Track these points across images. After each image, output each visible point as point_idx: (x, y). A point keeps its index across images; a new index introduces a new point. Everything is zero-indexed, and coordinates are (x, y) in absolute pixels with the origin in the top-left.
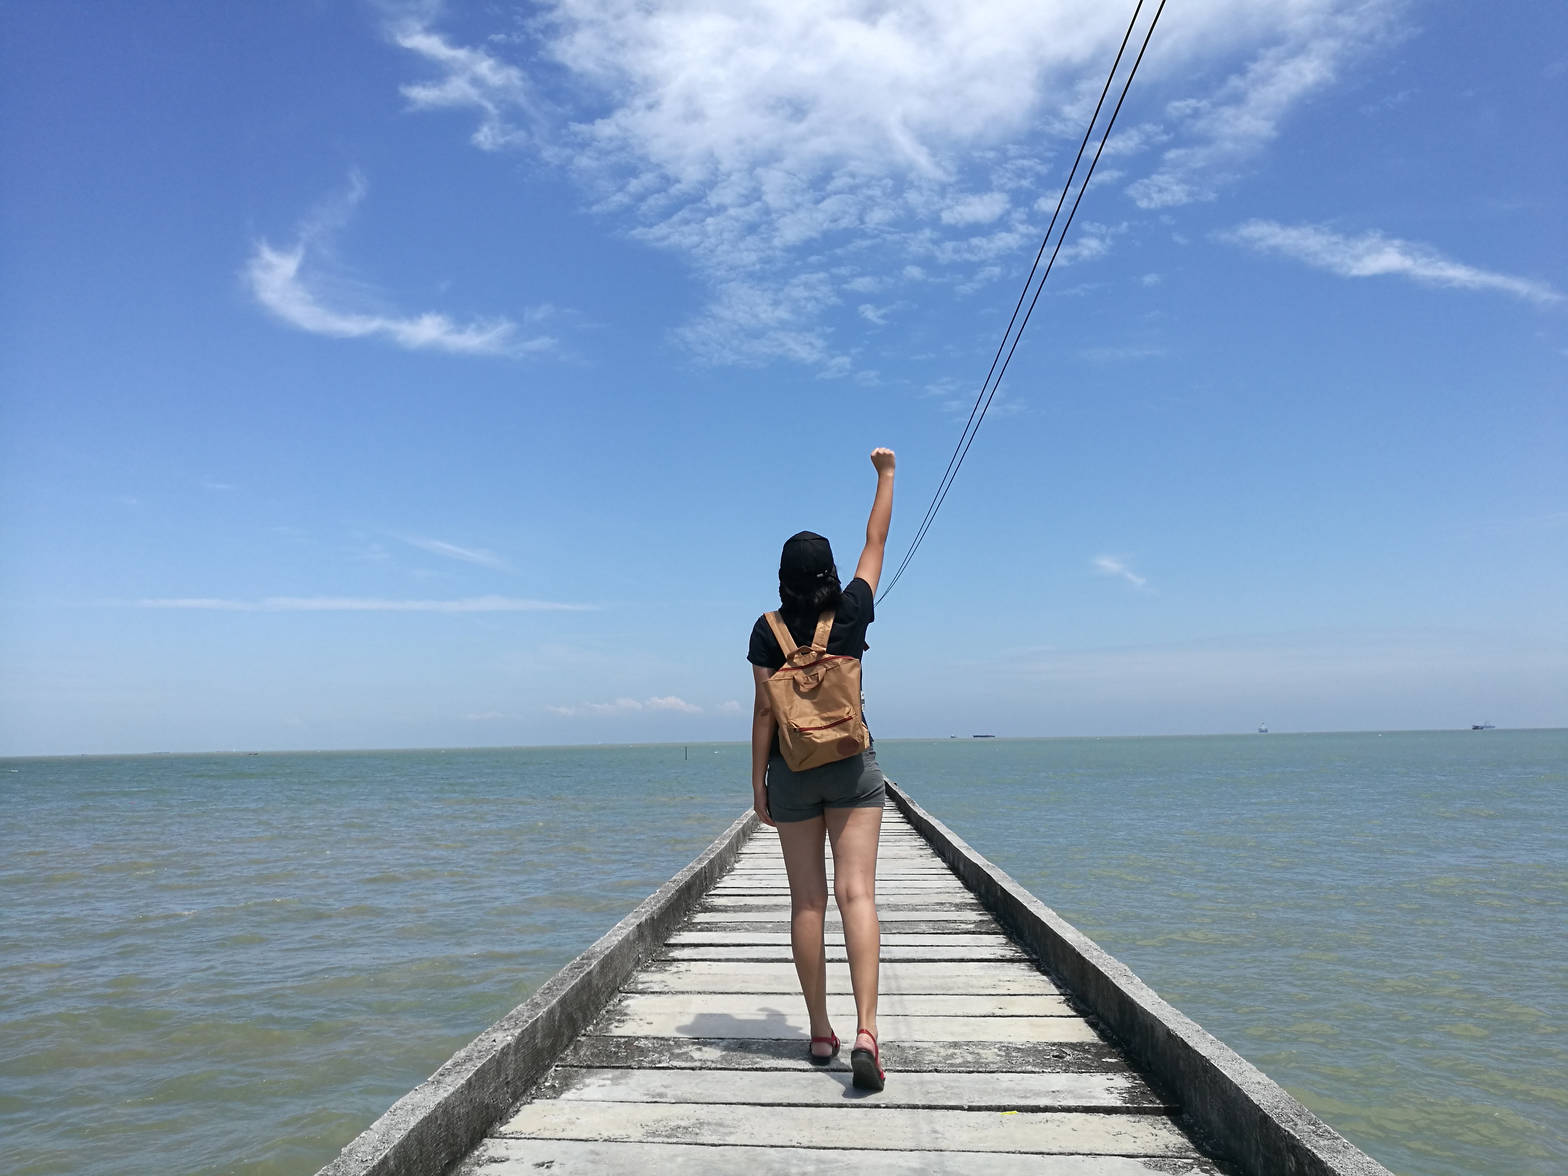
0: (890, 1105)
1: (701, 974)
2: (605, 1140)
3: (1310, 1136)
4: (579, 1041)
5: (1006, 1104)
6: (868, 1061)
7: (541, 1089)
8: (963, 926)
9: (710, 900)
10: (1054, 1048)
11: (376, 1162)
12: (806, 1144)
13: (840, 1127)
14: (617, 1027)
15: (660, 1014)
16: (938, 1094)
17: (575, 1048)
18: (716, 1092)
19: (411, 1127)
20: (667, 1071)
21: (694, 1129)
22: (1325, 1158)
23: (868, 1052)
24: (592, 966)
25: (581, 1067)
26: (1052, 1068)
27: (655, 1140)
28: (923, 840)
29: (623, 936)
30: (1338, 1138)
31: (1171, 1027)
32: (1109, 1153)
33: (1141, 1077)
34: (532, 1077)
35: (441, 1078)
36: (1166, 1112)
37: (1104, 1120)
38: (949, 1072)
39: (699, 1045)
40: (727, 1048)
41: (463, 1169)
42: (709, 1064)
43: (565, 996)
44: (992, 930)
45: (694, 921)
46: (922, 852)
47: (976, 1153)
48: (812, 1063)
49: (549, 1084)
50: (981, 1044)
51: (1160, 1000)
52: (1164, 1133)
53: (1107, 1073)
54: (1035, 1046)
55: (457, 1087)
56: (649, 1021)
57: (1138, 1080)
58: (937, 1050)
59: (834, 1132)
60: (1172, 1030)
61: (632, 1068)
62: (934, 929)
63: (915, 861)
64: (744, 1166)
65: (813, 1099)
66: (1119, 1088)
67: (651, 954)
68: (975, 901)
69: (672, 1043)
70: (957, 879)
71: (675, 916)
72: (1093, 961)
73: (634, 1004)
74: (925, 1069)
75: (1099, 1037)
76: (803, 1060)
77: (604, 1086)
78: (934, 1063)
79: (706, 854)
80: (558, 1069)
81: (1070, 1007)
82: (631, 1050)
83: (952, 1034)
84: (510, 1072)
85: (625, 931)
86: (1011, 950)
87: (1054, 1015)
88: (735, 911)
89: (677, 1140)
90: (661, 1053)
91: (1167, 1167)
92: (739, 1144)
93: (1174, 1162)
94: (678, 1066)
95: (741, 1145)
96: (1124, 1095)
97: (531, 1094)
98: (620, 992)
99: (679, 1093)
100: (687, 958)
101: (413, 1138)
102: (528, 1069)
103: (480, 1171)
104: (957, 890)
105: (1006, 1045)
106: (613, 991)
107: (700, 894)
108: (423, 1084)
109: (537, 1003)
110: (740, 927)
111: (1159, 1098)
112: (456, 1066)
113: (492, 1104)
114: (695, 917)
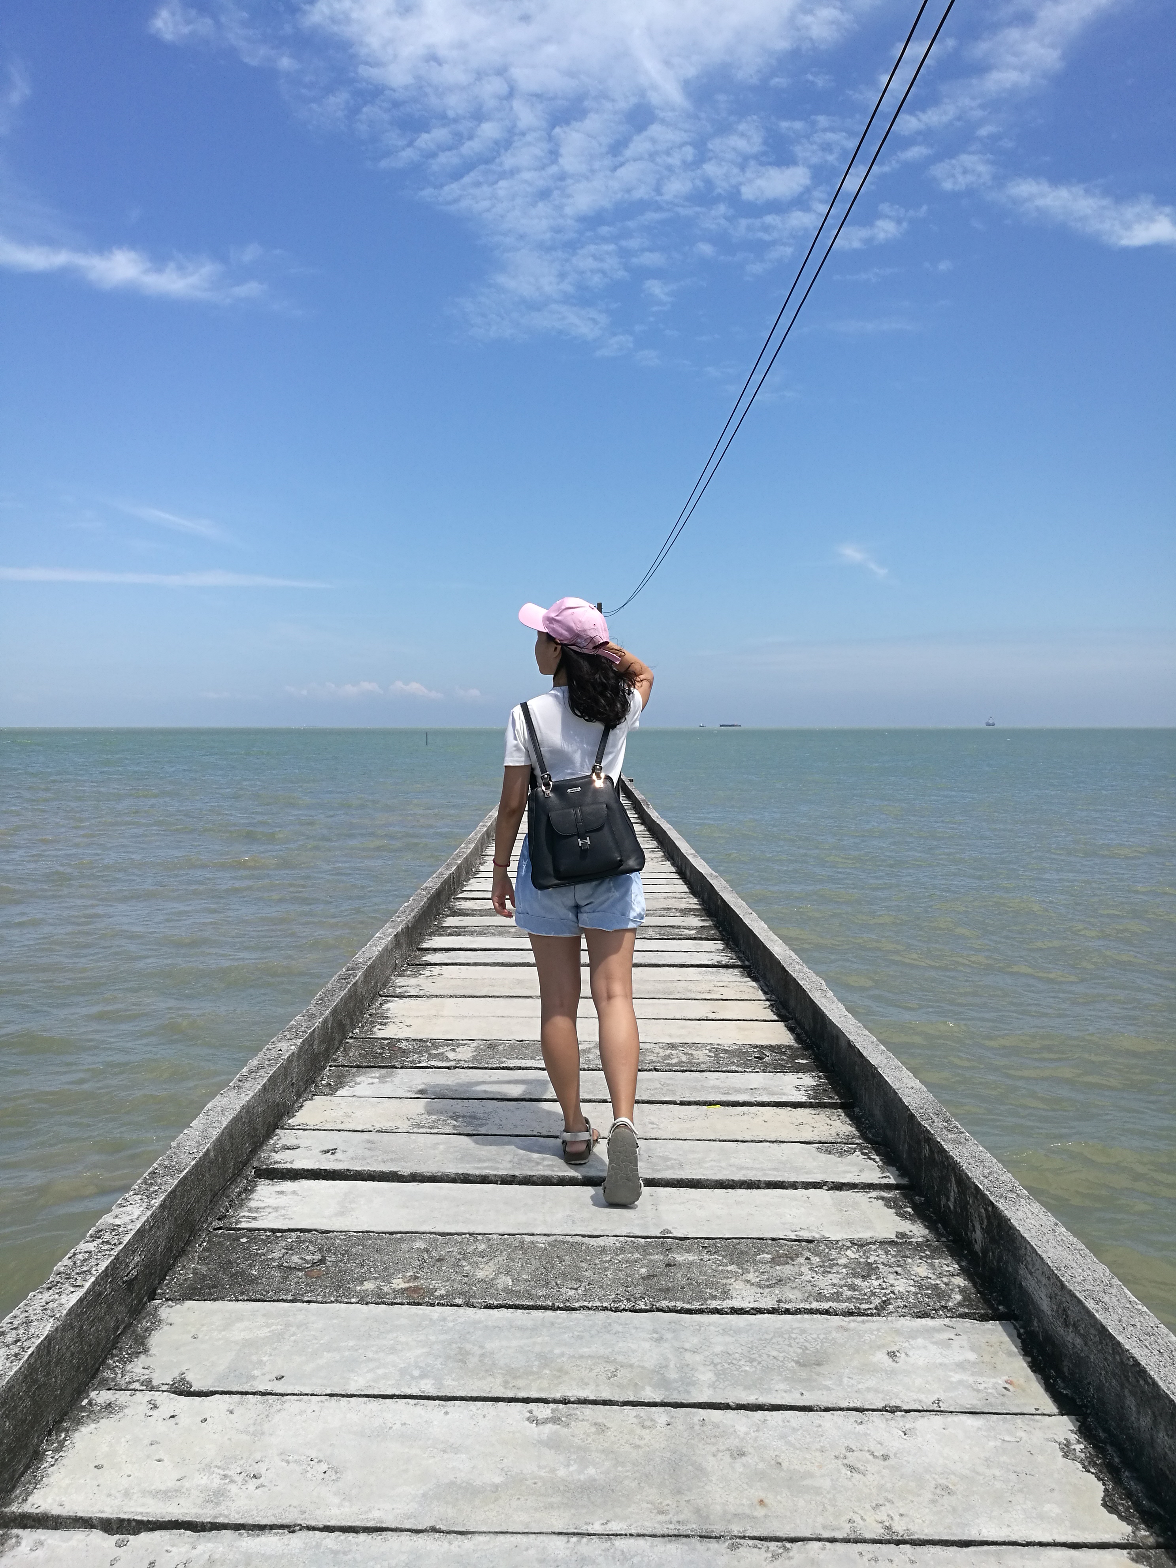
1: (451, 979)
2: (378, 1131)
3: (942, 1131)
4: (348, 1043)
5: (711, 1100)
7: (319, 1087)
8: (686, 932)
9: (457, 904)
11: (201, 1154)
12: (546, 1134)
14: (380, 1029)
15: (417, 1017)
16: (655, 1091)
17: (345, 1049)
18: (469, 1089)
19: (224, 1126)
20: (427, 1069)
22: (949, 1148)
24: (358, 977)
25: (351, 1067)
26: (752, 1068)
27: (421, 1130)
28: (655, 842)
29: (383, 946)
30: (963, 1133)
31: (851, 1038)
32: (791, 1140)
33: (826, 1077)
34: (311, 1077)
35: (240, 1083)
36: (842, 1106)
37: (791, 1113)
38: (666, 1071)
39: (453, 1046)
40: (477, 1050)
41: (263, 1155)
42: (462, 1064)
43: (336, 1006)
44: (712, 936)
45: (444, 925)
47: (683, 1141)
49: (325, 1083)
50: (695, 1046)
51: (847, 1013)
52: (838, 1123)
53: (798, 1072)
54: (740, 1048)
55: (255, 1091)
56: (408, 1024)
57: (822, 1079)
58: (656, 1051)
60: (852, 1041)
61: (396, 1068)
62: (660, 934)
64: (494, 1153)
66: (807, 1086)
67: (407, 958)
68: (698, 907)
69: (430, 1044)
70: (683, 883)
71: (427, 921)
72: (794, 975)
73: (394, 1007)
75: (795, 1040)
77: (372, 1083)
78: (654, 1063)
79: (454, 859)
80: (331, 1069)
81: (774, 1012)
82: (394, 1051)
83: (670, 1036)
84: (295, 1075)
85: (384, 941)
86: (727, 956)
87: (759, 1019)
88: (481, 915)
89: (438, 1130)
90: (420, 1054)
91: (835, 1151)
93: (841, 1147)
94: (436, 1066)
95: (491, 1135)
96: (809, 1092)
97: (311, 1091)
98: (381, 996)
100: (438, 962)
101: (225, 1134)
102: (309, 1070)
103: (276, 1157)
104: (683, 895)
105: (715, 1046)
106: (374, 996)
107: (449, 898)
108: (227, 1089)
109: (312, 1013)
110: (485, 932)
111: (838, 1095)
112: (252, 1073)
113: (281, 1103)
114: (445, 921)
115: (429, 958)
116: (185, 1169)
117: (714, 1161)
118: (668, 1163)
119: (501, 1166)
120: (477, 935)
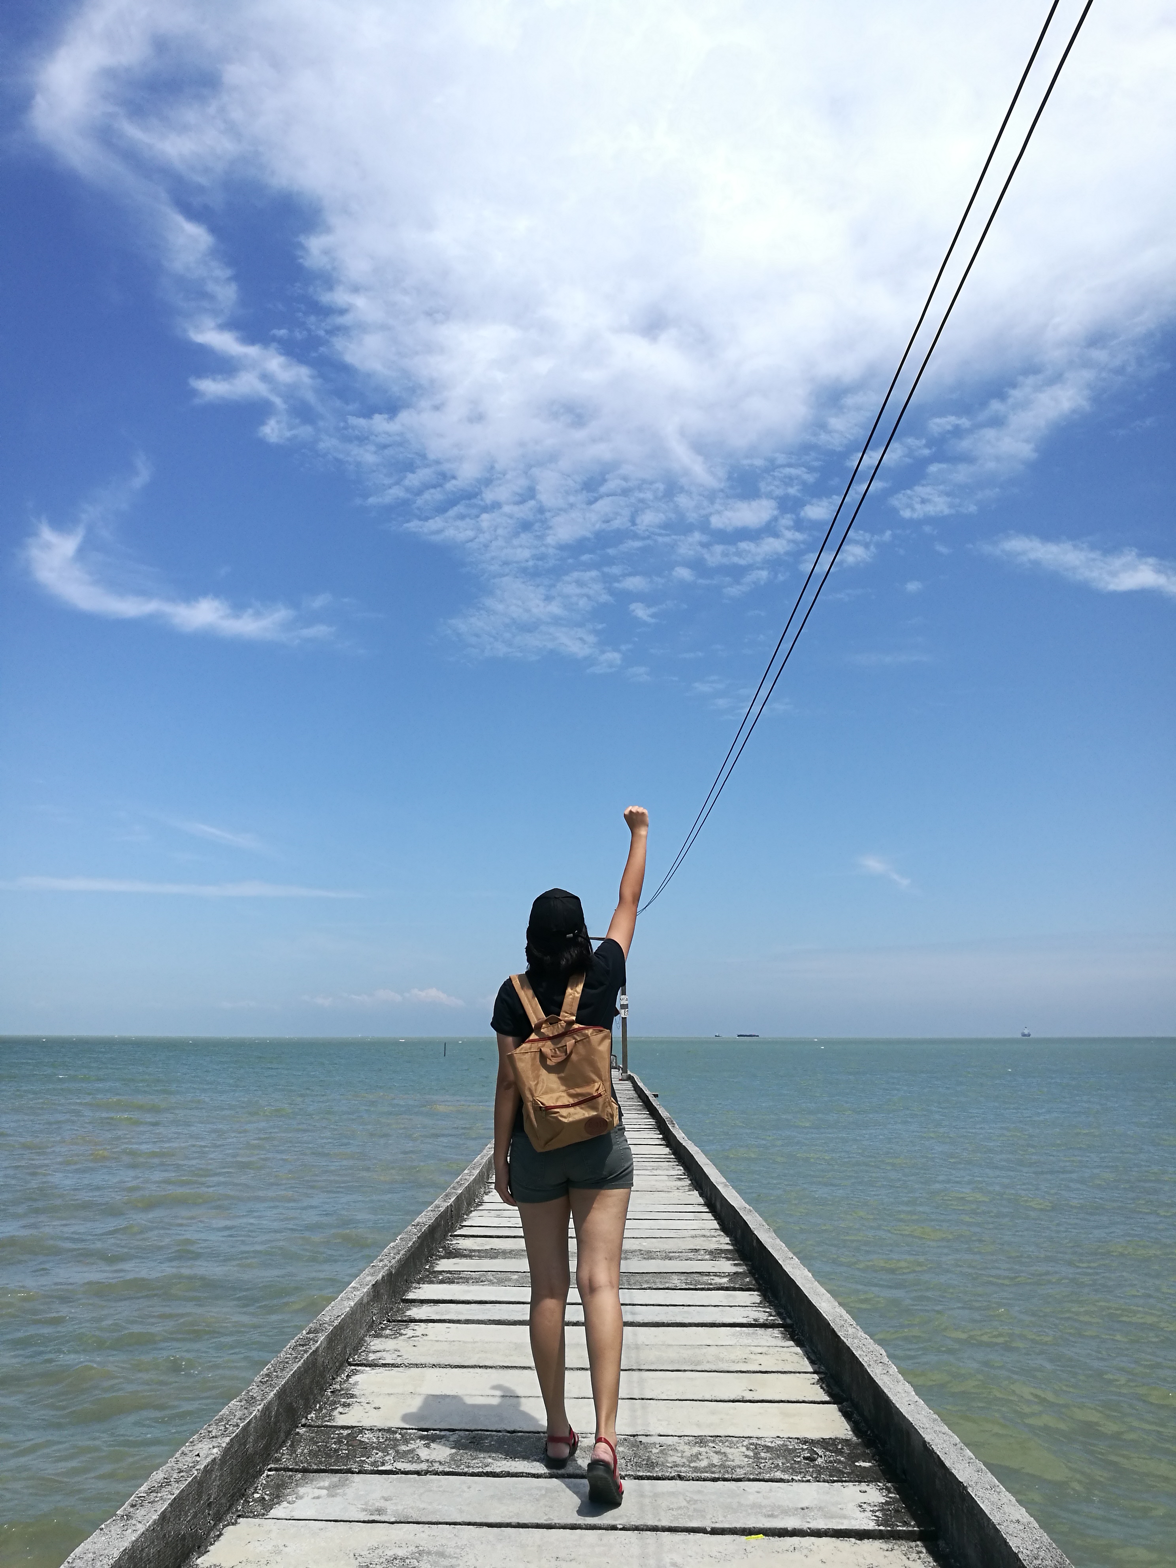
0: (627, 1526)
1: (437, 1341)
4: (298, 1432)
5: (751, 1526)
6: (605, 1475)
7: (249, 1502)
8: (717, 1280)
9: (455, 1242)
10: (805, 1447)
13: (572, 1557)
14: (341, 1413)
15: (389, 1396)
16: (679, 1512)
17: (292, 1445)
18: (440, 1507)
20: (390, 1476)
21: (412, 1561)
23: (606, 1464)
24: (319, 1343)
25: (297, 1471)
26: (802, 1475)
28: (681, 1168)
29: (356, 1299)
31: (927, 1438)
33: (896, 1489)
34: (240, 1490)
35: (132, 1510)
36: (921, 1537)
37: (855, 1549)
38: (693, 1480)
39: (427, 1439)
40: (457, 1445)
42: (436, 1467)
43: (284, 1386)
44: (746, 1285)
45: (436, 1269)
46: (678, 1183)
48: (547, 1467)
49: (258, 1495)
50: (729, 1440)
51: (917, 1398)
52: (918, 1566)
53: (860, 1482)
54: (786, 1443)
55: (148, 1525)
56: (377, 1406)
57: (892, 1493)
58: (681, 1447)
59: (564, 1565)
60: (929, 1443)
61: (353, 1473)
62: (686, 1283)
63: (671, 1195)
65: (545, 1518)
66: (872, 1504)
67: (387, 1313)
68: (730, 1247)
69: (398, 1436)
70: (713, 1219)
71: (415, 1265)
72: (848, 1343)
73: (363, 1381)
74: (667, 1474)
75: (853, 1432)
77: (318, 1498)
78: (677, 1466)
79: (454, 1188)
80: (270, 1473)
81: (824, 1390)
82: (353, 1446)
84: (214, 1492)
85: (358, 1293)
86: (764, 1312)
87: (806, 1399)
88: (480, 1257)
90: (385, 1451)
94: (402, 1470)
96: (877, 1514)
97: (237, 1511)
98: (350, 1364)
99: (400, 1508)
100: (424, 1318)
102: (236, 1481)
104: (713, 1233)
105: (755, 1441)
106: (341, 1365)
107: (444, 1236)
108: (111, 1520)
109: (252, 1397)
110: (483, 1279)
111: (914, 1519)
112: (151, 1492)
113: (190, 1534)
114: (437, 1264)
120: (473, 1282)
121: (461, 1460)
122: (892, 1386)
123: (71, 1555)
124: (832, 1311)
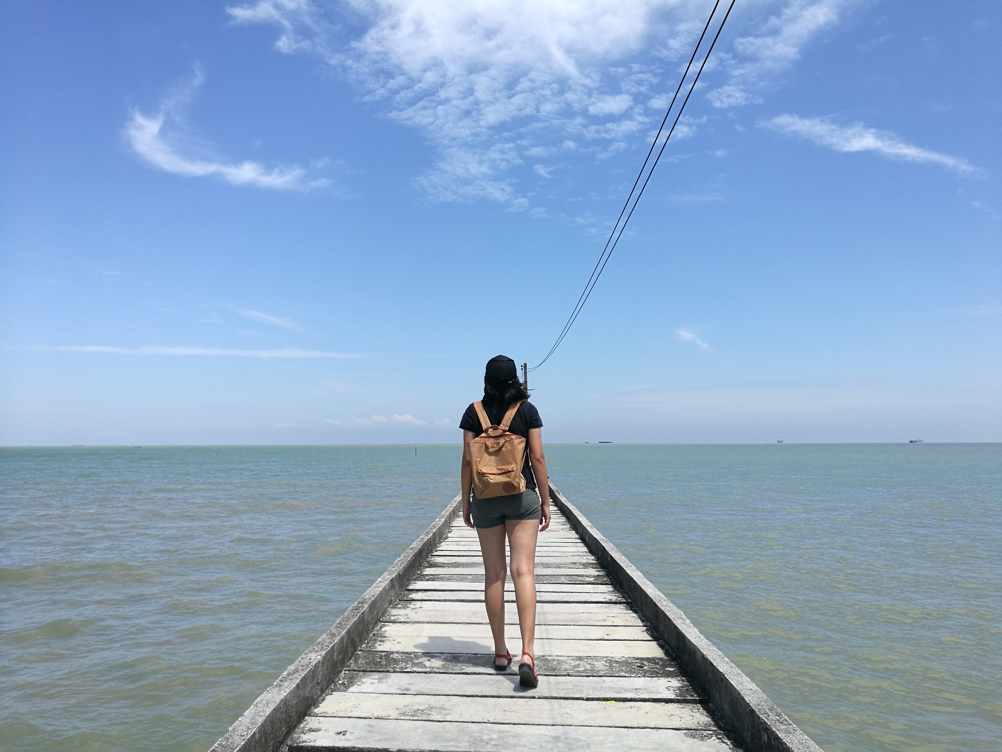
0: (541, 696)
1: (429, 610)
2: (376, 718)
3: (776, 723)
4: (358, 654)
5: (608, 697)
7: (337, 685)
8: (587, 579)
9: (433, 559)
10: (638, 661)
11: (249, 736)
12: (492, 721)
13: (512, 710)
14: (379, 645)
15: (405, 637)
16: (569, 690)
17: (355, 659)
18: (440, 688)
19: (267, 715)
20: (411, 674)
21: (427, 711)
22: (782, 736)
23: (529, 666)
24: (365, 608)
25: (360, 671)
26: (636, 674)
27: (405, 718)
28: (564, 518)
29: (383, 587)
30: (791, 724)
31: (705, 653)
32: (665, 727)
33: (687, 680)
34: (331, 679)
35: (281, 683)
36: (700, 702)
37: (664, 707)
38: (576, 676)
39: (429, 657)
40: (445, 660)
41: (295, 736)
42: (435, 670)
43: (350, 628)
44: (604, 582)
45: (424, 573)
46: (563, 527)
47: (590, 727)
49: (341, 682)
50: (595, 658)
51: (700, 635)
52: (698, 715)
53: (668, 677)
54: (627, 660)
55: (291, 689)
56: (399, 642)
57: (685, 682)
58: (569, 662)
59: (508, 714)
60: (705, 655)
61: (390, 672)
62: (570, 581)
63: (559, 533)
64: (457, 734)
65: (496, 693)
66: (674, 687)
67: (399, 596)
68: (595, 562)
69: (413, 656)
70: (584, 546)
71: (413, 570)
72: (663, 609)
73: (389, 629)
74: (562, 674)
75: (665, 654)
76: (490, 667)
77: (373, 683)
78: (567, 670)
79: (431, 529)
80: (346, 672)
81: (649, 634)
82: (388, 660)
83: (578, 651)
84: (320, 677)
85: (383, 584)
86: (615, 596)
87: (639, 639)
88: (449, 567)
89: (418, 718)
90: (406, 662)
91: (697, 736)
92: (453, 721)
93: (702, 733)
94: (417, 671)
95: (455, 722)
96: (676, 691)
97: (331, 689)
98: (381, 622)
99: (418, 688)
100: (420, 599)
101: (268, 721)
102: (330, 673)
103: (304, 737)
104: (584, 554)
105: (610, 659)
106: (377, 622)
107: (428, 555)
108: (271, 687)
109: (333, 634)
110: (451, 578)
111: (696, 693)
112: (290, 675)
113: (310, 697)
114: (425, 571)
115: (414, 596)
116: (236, 747)
117: (612, 742)
118: (579, 744)
119: (461, 745)
120: (446, 580)
121: (448, 667)
122: (687, 629)
123: (255, 701)
124: (654, 593)
